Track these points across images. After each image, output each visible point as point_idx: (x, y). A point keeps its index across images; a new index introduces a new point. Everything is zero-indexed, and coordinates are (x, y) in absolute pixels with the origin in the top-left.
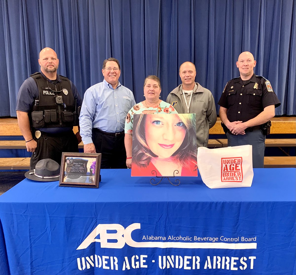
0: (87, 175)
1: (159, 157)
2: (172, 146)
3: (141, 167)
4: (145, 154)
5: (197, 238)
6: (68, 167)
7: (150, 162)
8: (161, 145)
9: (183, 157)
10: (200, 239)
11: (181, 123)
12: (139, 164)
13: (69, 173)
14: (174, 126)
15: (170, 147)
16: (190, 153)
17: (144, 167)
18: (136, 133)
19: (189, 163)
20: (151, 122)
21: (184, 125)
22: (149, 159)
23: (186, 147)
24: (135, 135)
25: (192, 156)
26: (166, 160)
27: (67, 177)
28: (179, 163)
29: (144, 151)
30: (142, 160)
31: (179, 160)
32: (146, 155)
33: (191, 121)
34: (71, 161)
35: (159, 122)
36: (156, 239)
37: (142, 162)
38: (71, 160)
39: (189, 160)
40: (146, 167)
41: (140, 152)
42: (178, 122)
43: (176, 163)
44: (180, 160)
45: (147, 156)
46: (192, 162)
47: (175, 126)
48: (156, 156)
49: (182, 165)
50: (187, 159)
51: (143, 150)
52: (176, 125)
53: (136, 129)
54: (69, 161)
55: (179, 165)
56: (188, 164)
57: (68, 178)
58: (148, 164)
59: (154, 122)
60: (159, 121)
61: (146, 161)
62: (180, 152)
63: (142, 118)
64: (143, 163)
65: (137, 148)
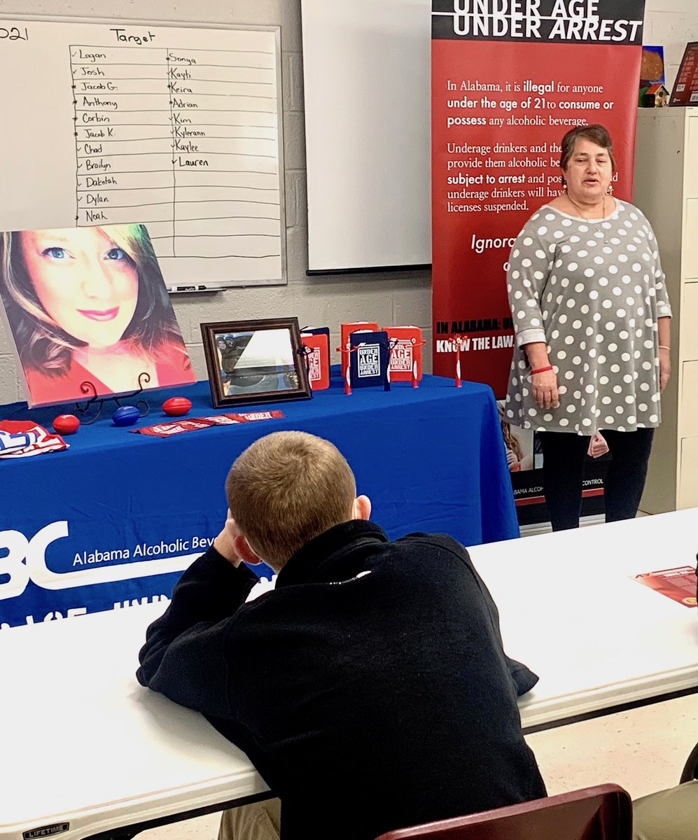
0: (278, 373)
1: (91, 345)
2: (114, 312)
3: (52, 377)
4: (50, 341)
5: (199, 541)
6: (226, 358)
7: (72, 362)
8: (85, 313)
9: (149, 339)
10: (205, 542)
11: (118, 252)
12: (46, 369)
13: (230, 373)
14: (102, 259)
15: (110, 316)
16: (163, 326)
17: (60, 375)
18: (8, 287)
19: (169, 351)
20: (38, 252)
21: (126, 256)
22: (66, 354)
23: (149, 312)
24: (8, 292)
25: (169, 333)
26: (110, 350)
27: (229, 383)
28: (145, 356)
29: (47, 332)
30: (49, 358)
31: (141, 348)
32: (55, 344)
33: (141, 245)
34: (230, 343)
35: (60, 253)
36: (106, 558)
37: (52, 362)
38: (228, 342)
39: (167, 345)
40: (66, 375)
41: (37, 337)
42: (109, 248)
43: (139, 356)
44: (146, 348)
45: (58, 347)
46: (175, 350)
47: (105, 259)
48: (82, 344)
49: (154, 360)
50: (162, 343)
51: (43, 332)
52: (108, 257)
53: (5, 277)
54: (225, 343)
55: (147, 361)
56: (166, 354)
57: (232, 386)
58: (69, 367)
59: (46, 252)
60: (61, 249)
61: (60, 361)
62: (138, 328)
63: (9, 243)
64: (54, 365)
65: (23, 328)
